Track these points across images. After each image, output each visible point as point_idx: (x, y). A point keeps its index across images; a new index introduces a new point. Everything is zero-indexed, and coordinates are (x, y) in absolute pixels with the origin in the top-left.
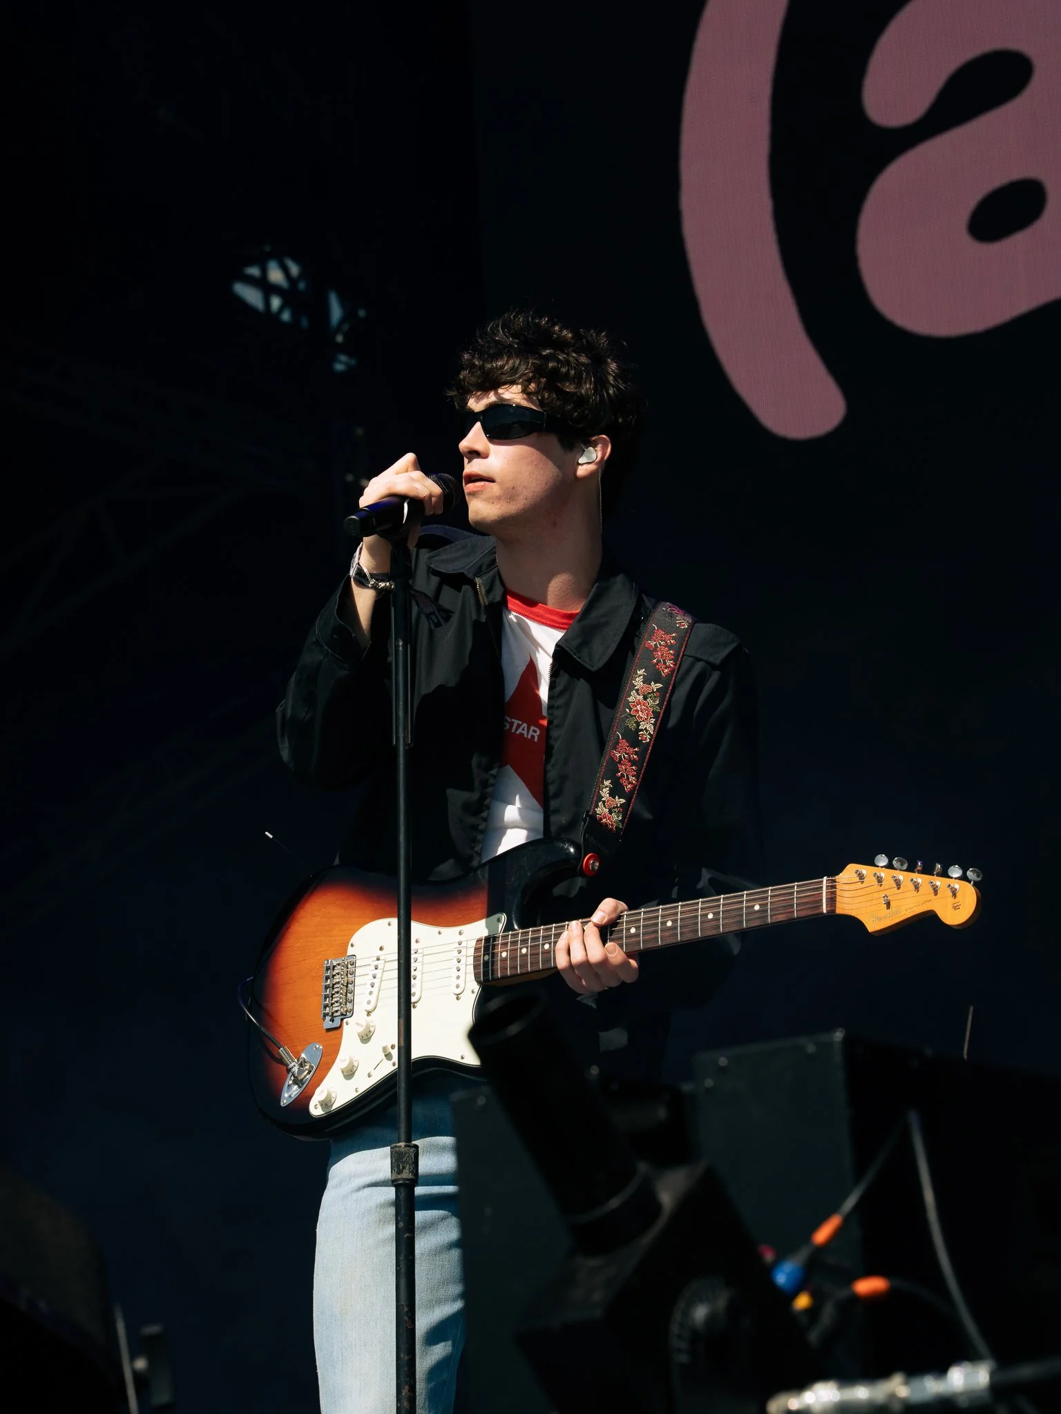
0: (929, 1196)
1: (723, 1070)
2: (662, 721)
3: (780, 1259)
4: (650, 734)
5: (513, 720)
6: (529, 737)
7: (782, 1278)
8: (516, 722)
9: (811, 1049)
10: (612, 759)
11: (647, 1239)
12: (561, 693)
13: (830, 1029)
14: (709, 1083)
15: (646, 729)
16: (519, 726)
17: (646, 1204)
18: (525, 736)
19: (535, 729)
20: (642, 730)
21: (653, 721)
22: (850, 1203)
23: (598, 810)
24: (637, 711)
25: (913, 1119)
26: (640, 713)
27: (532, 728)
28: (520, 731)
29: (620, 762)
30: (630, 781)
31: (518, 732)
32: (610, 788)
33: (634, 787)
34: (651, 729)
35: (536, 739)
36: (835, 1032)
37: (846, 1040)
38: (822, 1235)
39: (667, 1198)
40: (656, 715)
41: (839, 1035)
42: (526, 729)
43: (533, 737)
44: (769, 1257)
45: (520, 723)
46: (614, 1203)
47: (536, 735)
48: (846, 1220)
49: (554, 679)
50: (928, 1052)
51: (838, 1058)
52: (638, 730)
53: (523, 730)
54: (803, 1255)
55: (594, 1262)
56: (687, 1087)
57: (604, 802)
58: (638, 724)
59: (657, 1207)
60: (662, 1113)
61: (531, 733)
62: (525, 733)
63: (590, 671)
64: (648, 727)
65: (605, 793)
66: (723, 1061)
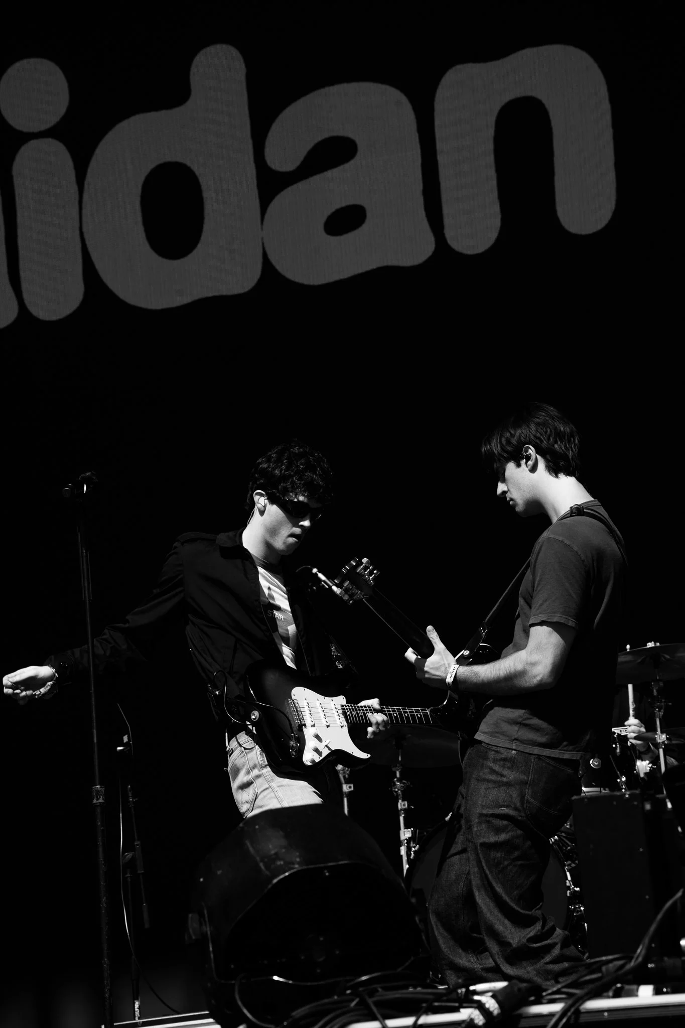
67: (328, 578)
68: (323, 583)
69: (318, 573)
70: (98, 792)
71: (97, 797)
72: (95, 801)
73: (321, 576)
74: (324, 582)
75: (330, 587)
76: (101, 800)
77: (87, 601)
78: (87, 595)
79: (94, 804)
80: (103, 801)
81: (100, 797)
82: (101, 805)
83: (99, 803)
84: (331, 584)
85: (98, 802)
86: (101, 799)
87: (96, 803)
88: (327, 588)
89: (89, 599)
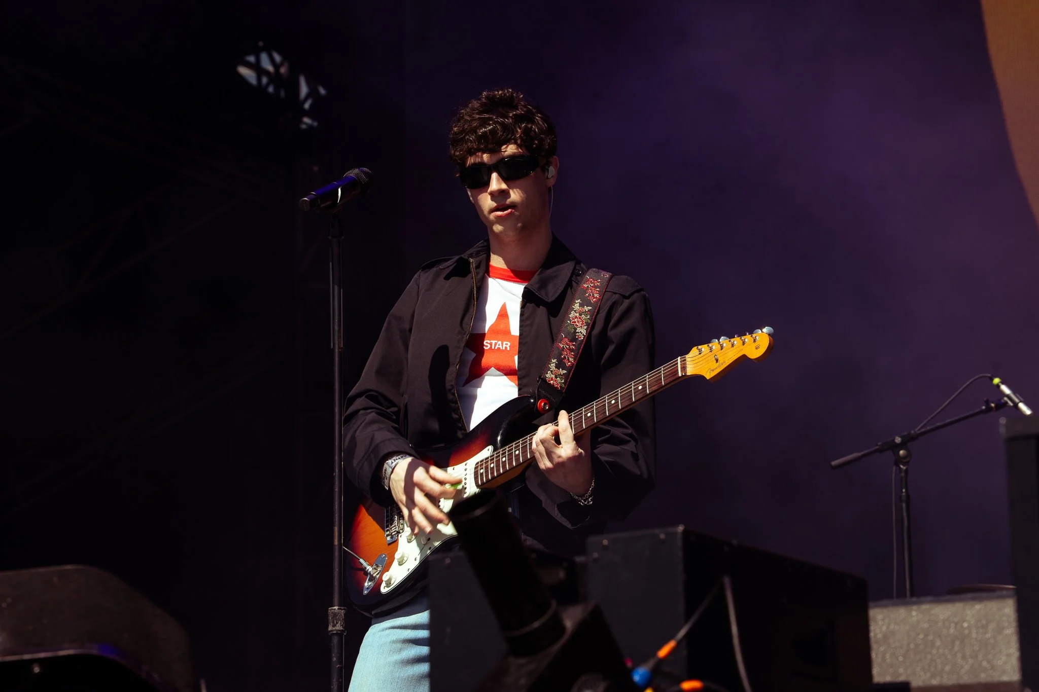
0: (734, 629)
1: (605, 548)
2: (591, 327)
3: (637, 665)
4: (583, 335)
5: (491, 341)
6: (504, 348)
7: (637, 678)
8: (494, 342)
9: (662, 536)
10: (558, 347)
11: (556, 648)
12: (527, 319)
13: (676, 524)
14: (595, 555)
15: (581, 332)
16: (496, 344)
17: (556, 626)
18: (501, 348)
19: (507, 342)
20: (578, 333)
21: (586, 327)
22: (682, 633)
23: (547, 376)
24: (575, 322)
25: (727, 581)
26: (577, 323)
27: (505, 343)
28: (497, 346)
29: (563, 351)
30: (571, 360)
31: (496, 348)
32: (556, 363)
33: (573, 364)
34: (584, 332)
35: (508, 349)
36: (678, 526)
37: (685, 532)
38: (663, 652)
39: (569, 624)
40: (587, 324)
41: (681, 528)
42: (501, 345)
43: (506, 348)
44: (629, 665)
45: (496, 341)
46: (536, 625)
47: (508, 346)
48: (679, 643)
49: (523, 310)
50: (735, 542)
51: (679, 542)
52: (575, 332)
53: (499, 345)
54: (651, 663)
55: (522, 661)
56: (579, 559)
57: (552, 371)
58: (576, 329)
59: (563, 629)
60: (562, 575)
61: (504, 346)
62: (501, 346)
63: (547, 302)
64: (582, 331)
65: (553, 366)
66: (605, 542)
67: (1014, 392)
68: (1006, 399)
69: (1000, 384)
70: (335, 615)
71: (333, 622)
72: (330, 628)
73: (1005, 389)
74: (1008, 396)
75: (1016, 405)
76: (339, 627)
77: (337, 350)
78: (336, 342)
79: (330, 631)
80: (341, 628)
81: (337, 623)
82: (340, 634)
83: (336, 630)
84: (1017, 400)
85: (334, 628)
86: (339, 624)
87: (332, 631)
88: (1010, 406)
89: (339, 348)
